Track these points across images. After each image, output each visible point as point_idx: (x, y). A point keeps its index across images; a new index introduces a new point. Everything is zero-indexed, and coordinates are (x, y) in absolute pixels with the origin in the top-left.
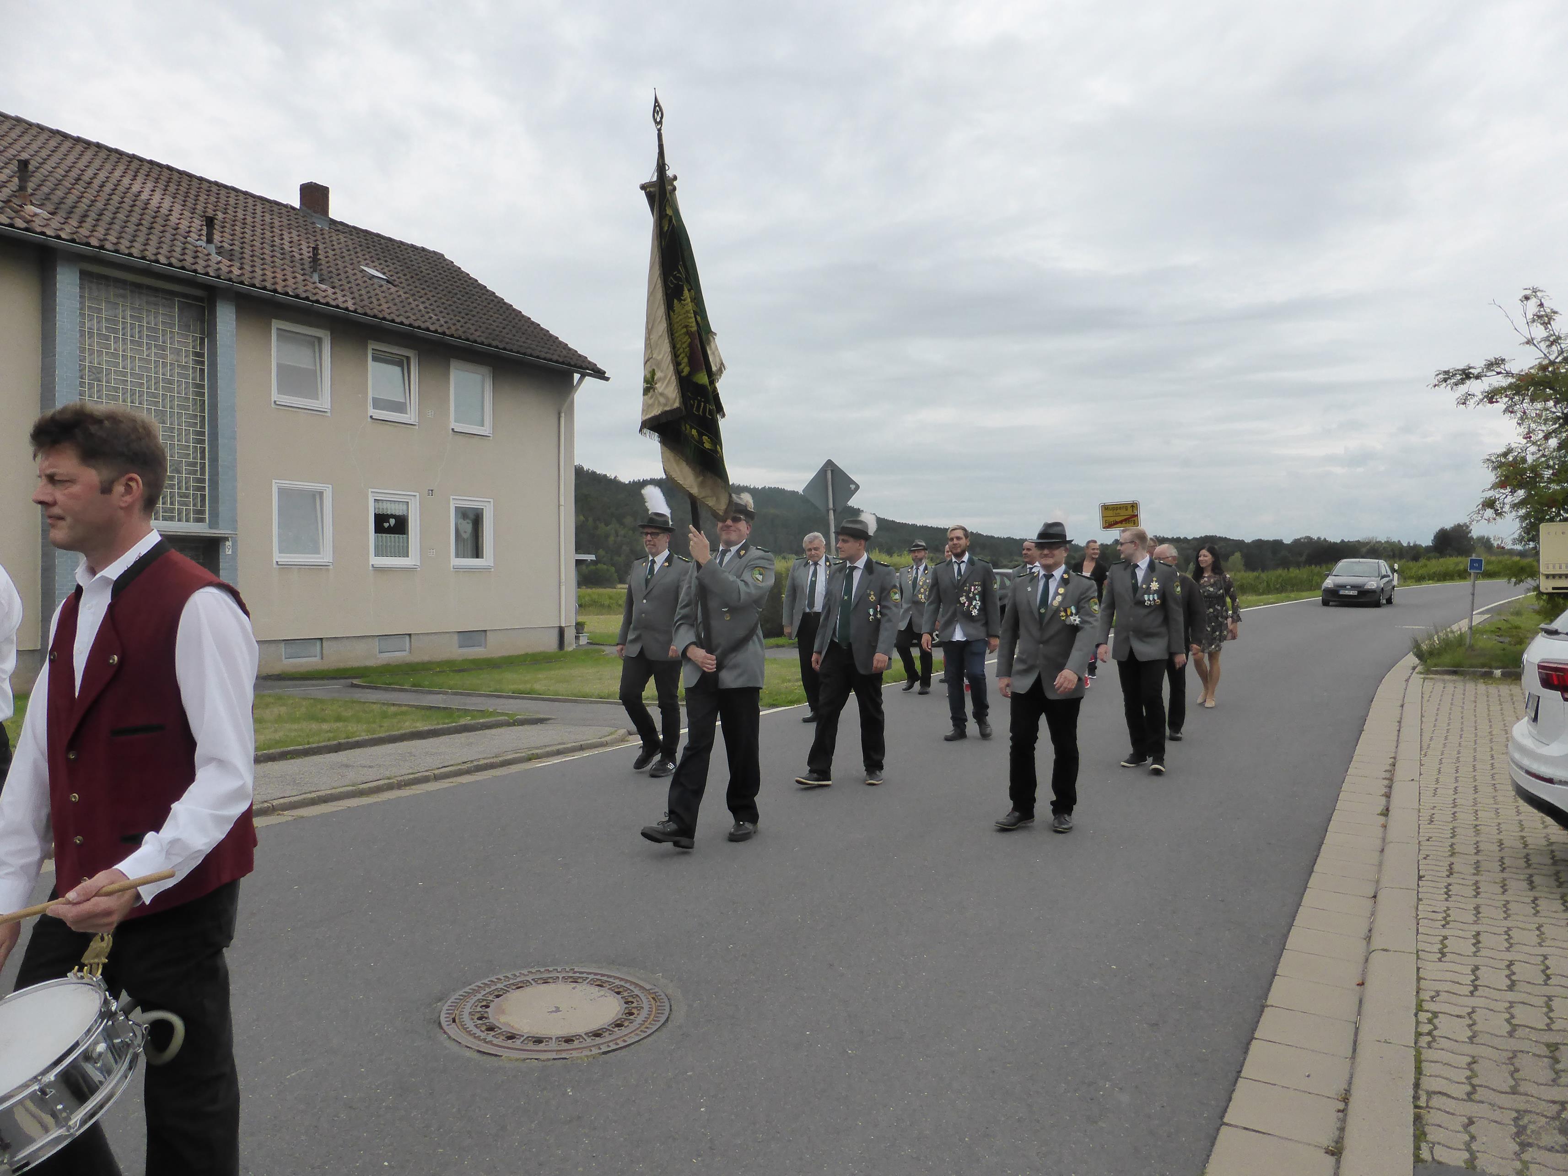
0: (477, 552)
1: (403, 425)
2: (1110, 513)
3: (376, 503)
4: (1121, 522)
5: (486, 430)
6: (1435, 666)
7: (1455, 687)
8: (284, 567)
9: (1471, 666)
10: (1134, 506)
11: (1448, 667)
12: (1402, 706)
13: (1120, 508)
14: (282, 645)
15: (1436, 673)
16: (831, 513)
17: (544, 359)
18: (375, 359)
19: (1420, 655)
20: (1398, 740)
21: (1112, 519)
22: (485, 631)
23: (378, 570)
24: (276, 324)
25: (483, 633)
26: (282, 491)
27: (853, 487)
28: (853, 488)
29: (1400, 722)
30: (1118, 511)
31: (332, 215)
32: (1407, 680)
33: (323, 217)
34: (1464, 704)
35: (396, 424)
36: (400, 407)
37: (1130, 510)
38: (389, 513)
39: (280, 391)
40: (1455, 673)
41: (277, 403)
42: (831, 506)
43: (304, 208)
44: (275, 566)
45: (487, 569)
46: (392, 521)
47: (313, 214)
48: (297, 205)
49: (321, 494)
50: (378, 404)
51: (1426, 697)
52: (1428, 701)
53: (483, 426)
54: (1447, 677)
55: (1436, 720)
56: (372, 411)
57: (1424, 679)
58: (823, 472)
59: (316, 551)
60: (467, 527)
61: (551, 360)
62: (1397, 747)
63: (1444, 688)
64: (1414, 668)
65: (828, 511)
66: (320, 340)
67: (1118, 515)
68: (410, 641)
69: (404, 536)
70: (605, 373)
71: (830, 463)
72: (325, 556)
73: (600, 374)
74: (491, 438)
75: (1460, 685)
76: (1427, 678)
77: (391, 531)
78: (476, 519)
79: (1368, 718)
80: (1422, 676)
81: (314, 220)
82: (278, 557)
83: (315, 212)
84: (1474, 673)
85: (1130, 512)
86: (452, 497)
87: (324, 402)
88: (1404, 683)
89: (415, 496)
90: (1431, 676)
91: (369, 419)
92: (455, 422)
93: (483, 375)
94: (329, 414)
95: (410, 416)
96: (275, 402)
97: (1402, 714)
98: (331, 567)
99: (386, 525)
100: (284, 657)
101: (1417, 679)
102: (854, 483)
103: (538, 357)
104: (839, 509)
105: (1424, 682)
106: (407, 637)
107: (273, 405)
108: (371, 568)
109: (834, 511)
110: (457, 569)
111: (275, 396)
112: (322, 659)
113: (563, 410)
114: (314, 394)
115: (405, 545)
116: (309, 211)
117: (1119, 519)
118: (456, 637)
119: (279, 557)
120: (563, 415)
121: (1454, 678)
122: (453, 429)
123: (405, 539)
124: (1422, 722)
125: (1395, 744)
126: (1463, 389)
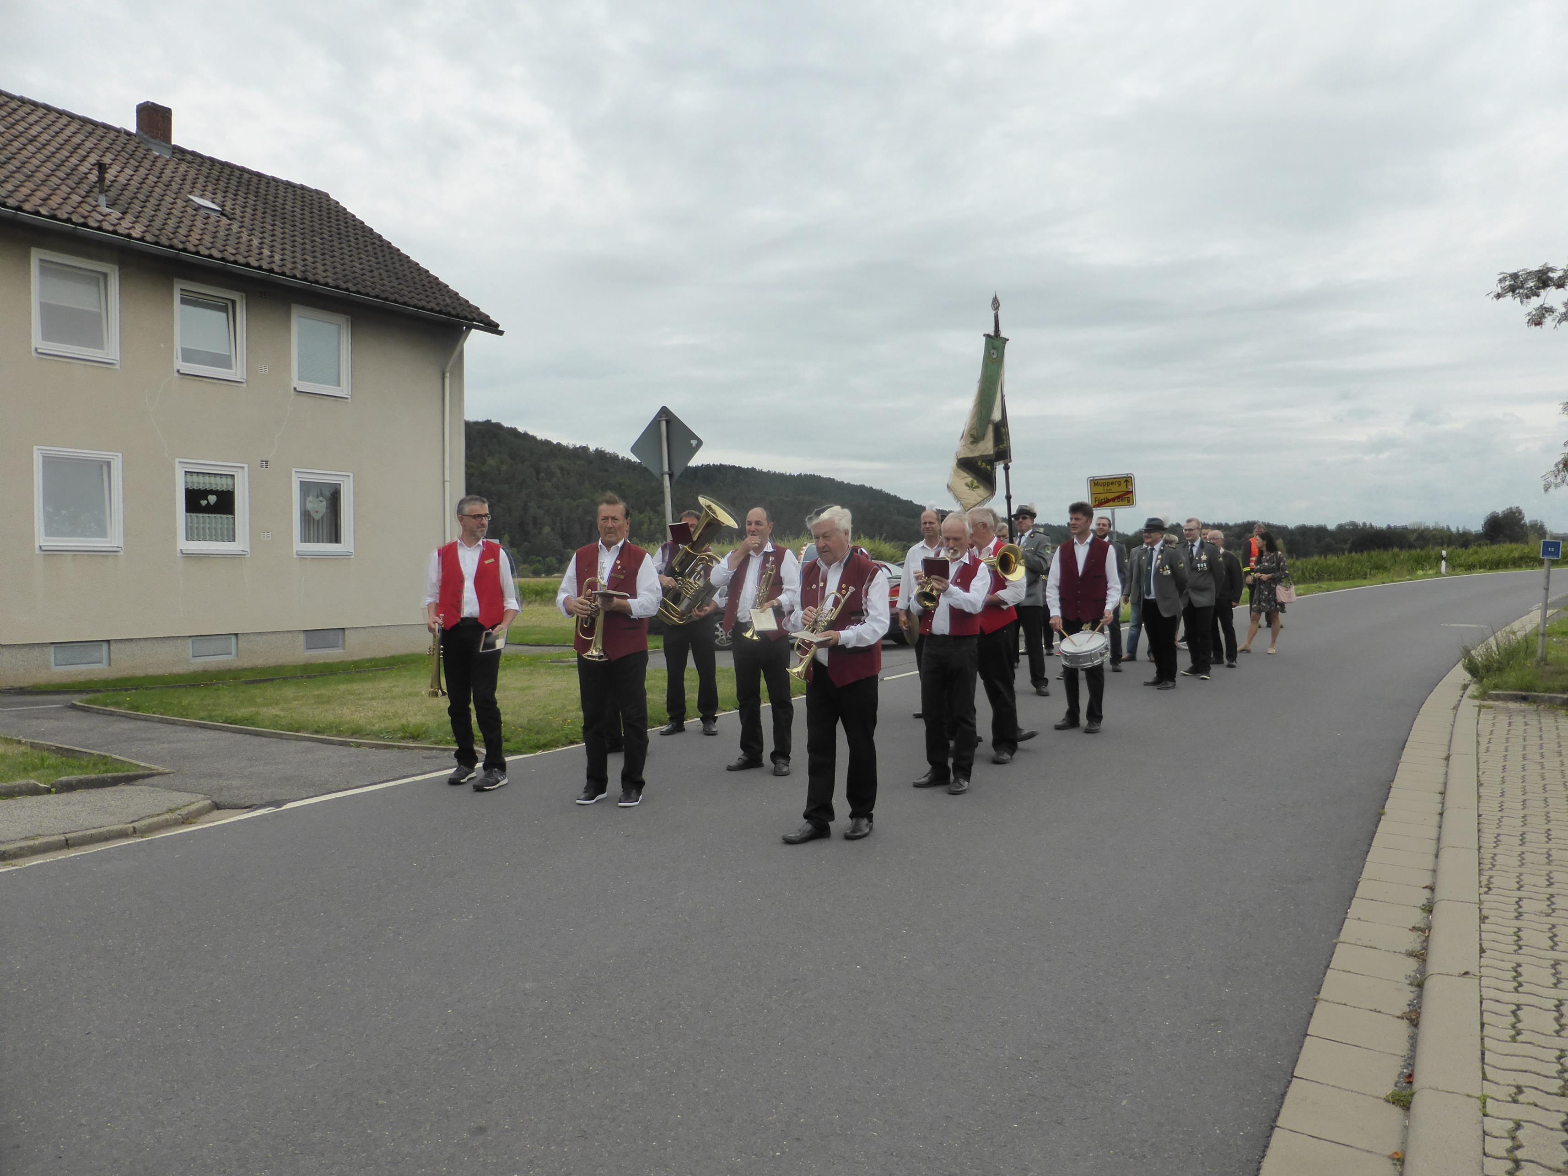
0: (335, 537)
1: (225, 382)
2: (1100, 489)
3: (189, 476)
4: (1113, 500)
5: (343, 391)
6: (1496, 687)
7: (1526, 724)
8: (50, 554)
9: (1547, 690)
10: (1128, 480)
11: (1515, 690)
12: (1447, 758)
13: (1112, 483)
14: (52, 649)
15: (1497, 698)
16: (667, 477)
17: (414, 306)
18: (184, 301)
19: (1473, 669)
20: (1438, 840)
21: (1102, 496)
22: (343, 629)
23: (189, 556)
24: (36, 255)
25: (341, 632)
26: (48, 461)
27: (694, 442)
28: (694, 445)
29: (1442, 793)
30: (1111, 487)
31: (175, 141)
32: (1456, 708)
33: (164, 144)
34: (1542, 756)
35: (215, 381)
36: (224, 361)
37: (1123, 485)
38: (208, 487)
39: (47, 335)
40: (1524, 699)
41: (39, 351)
42: (666, 468)
43: (141, 133)
44: (37, 552)
45: (346, 556)
46: (212, 499)
47: (151, 140)
48: (132, 128)
49: (109, 464)
50: (189, 355)
51: (1484, 741)
52: (1487, 750)
53: (339, 386)
54: (1512, 705)
55: (1503, 794)
56: (180, 364)
57: (1480, 707)
58: (655, 423)
59: (102, 532)
60: (319, 507)
61: (423, 308)
62: (1437, 856)
63: (1510, 724)
64: (1465, 687)
65: (662, 475)
66: (105, 275)
67: (1109, 491)
68: (237, 643)
69: (230, 516)
70: (498, 325)
71: (665, 412)
72: (114, 539)
73: (492, 327)
74: (350, 400)
75: (1532, 719)
76: (1484, 706)
77: (210, 509)
78: (334, 497)
79: (1394, 785)
80: (1477, 702)
81: (151, 146)
82: (42, 540)
83: (154, 138)
84: (1551, 700)
85: (1123, 488)
86: (294, 470)
87: (112, 351)
88: (1451, 713)
89: (243, 468)
90: (1490, 703)
91: (176, 375)
92: (299, 380)
93: (339, 326)
94: (118, 367)
95: (236, 372)
96: (36, 349)
97: (1446, 774)
98: (122, 553)
99: (204, 503)
100: (53, 664)
101: (1469, 706)
102: (695, 437)
103: (405, 303)
104: (677, 473)
105: (1479, 711)
106: (233, 638)
107: (34, 354)
108: (179, 554)
109: (671, 476)
110: (302, 556)
111: (37, 341)
112: (110, 665)
113: (448, 369)
114: (96, 340)
115: (231, 526)
116: (145, 137)
117: (1110, 496)
118: (302, 637)
119: (45, 541)
120: (448, 375)
121: (1524, 706)
122: (295, 389)
123: (231, 520)
124: (1479, 797)
125: (1431, 848)
126: (1535, 302)
